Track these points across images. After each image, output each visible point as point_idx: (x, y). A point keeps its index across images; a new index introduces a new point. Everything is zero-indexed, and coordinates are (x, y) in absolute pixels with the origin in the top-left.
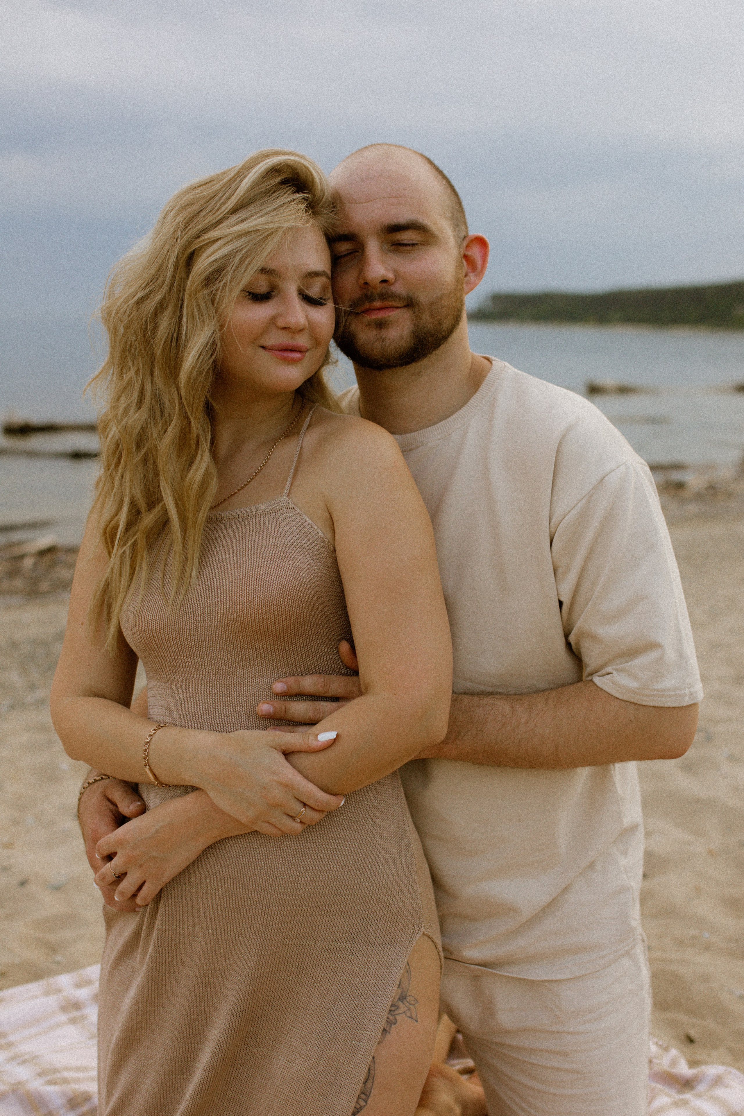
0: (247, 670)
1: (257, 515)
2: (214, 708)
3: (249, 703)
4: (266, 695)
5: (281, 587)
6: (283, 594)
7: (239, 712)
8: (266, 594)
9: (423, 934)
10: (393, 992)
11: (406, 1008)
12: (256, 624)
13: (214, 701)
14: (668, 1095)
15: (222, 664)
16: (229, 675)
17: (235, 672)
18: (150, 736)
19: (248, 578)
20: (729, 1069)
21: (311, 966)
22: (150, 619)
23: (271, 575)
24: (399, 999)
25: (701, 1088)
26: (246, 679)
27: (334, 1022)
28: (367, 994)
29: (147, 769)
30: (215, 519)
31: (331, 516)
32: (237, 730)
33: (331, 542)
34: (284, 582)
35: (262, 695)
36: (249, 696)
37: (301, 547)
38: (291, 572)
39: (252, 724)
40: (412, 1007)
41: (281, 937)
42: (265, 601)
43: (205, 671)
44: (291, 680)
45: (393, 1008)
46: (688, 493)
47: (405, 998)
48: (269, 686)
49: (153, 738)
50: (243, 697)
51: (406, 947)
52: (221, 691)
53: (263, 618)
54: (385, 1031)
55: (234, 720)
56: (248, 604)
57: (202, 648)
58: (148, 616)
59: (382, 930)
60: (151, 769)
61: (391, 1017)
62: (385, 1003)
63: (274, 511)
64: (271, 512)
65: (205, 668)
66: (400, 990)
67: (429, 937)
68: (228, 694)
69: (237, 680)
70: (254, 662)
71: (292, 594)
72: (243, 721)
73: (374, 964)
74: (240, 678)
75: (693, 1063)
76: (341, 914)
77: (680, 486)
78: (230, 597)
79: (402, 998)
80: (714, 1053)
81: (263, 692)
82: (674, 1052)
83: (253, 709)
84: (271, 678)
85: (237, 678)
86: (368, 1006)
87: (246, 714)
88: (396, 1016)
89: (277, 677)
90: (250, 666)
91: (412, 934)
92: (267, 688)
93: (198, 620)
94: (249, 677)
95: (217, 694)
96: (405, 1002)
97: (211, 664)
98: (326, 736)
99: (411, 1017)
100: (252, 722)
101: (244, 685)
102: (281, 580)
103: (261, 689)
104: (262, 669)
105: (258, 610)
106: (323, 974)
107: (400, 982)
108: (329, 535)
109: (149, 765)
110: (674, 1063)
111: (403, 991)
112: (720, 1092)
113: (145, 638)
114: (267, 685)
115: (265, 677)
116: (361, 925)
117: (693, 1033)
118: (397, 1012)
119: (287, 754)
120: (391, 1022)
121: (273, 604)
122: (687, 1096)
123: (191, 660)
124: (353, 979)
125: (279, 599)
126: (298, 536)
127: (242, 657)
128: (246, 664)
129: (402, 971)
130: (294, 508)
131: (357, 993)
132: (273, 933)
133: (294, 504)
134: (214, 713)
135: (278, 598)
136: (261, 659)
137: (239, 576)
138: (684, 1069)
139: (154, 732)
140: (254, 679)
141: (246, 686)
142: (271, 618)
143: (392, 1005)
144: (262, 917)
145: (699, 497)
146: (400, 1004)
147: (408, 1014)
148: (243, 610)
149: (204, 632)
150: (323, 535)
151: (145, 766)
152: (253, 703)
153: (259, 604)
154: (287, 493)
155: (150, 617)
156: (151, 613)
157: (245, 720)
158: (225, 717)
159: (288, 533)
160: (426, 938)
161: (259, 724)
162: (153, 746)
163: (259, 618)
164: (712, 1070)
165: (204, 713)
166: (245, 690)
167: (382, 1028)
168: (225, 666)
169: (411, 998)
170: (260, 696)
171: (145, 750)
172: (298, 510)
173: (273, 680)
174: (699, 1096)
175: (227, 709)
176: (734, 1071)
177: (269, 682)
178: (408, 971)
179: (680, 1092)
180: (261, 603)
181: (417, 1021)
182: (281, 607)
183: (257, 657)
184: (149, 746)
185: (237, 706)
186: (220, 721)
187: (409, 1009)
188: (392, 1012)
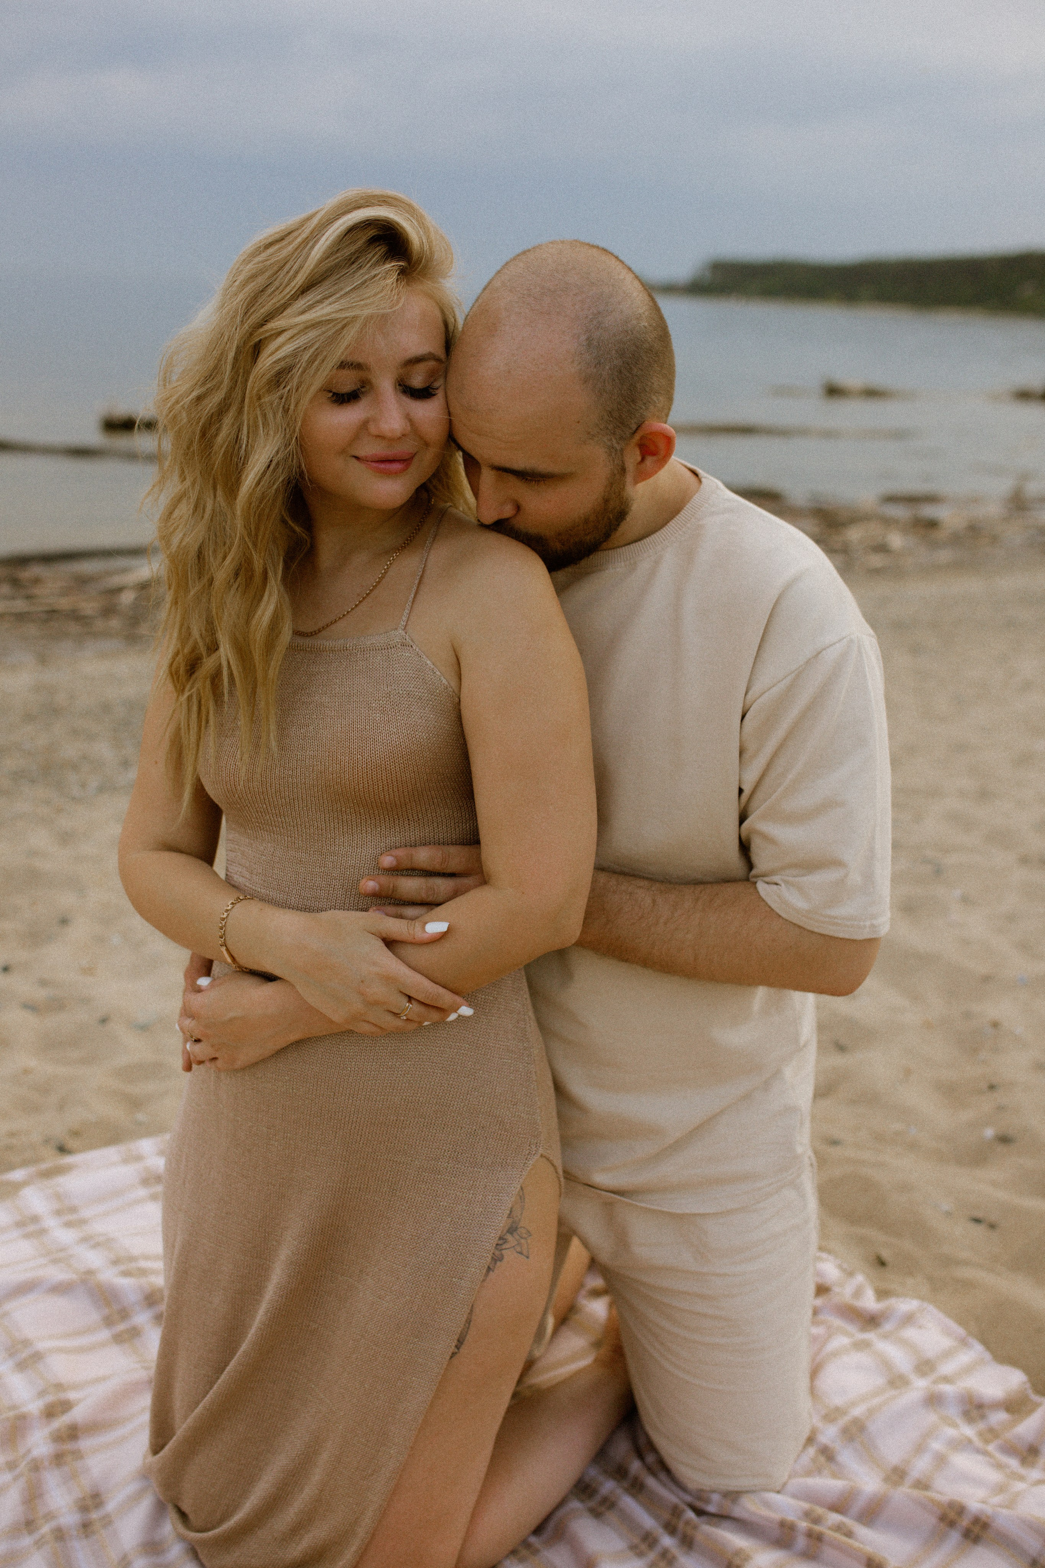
0: (348, 838)
1: (366, 650)
2: (305, 878)
3: (346, 876)
4: (369, 868)
5: (391, 748)
6: (394, 757)
7: (334, 886)
8: (373, 756)
9: (542, 1156)
10: (501, 1222)
11: (516, 1243)
12: (359, 790)
13: (306, 870)
14: (846, 1334)
15: (318, 827)
16: (326, 842)
17: (333, 838)
18: (227, 911)
19: (351, 733)
20: (925, 1305)
21: (406, 1188)
22: (232, 769)
23: (380, 732)
24: (508, 1231)
25: (888, 1327)
26: (345, 848)
27: (432, 1255)
28: (471, 1224)
29: (224, 949)
30: (315, 649)
31: (458, 659)
32: (330, 909)
33: (456, 690)
34: (396, 742)
35: (364, 867)
36: (347, 868)
37: (418, 697)
38: (405, 729)
39: (349, 901)
40: (523, 1241)
41: (371, 1150)
42: (372, 764)
43: (298, 833)
44: (401, 853)
45: (500, 1242)
46: (941, 535)
47: (516, 1229)
48: (373, 858)
49: (231, 914)
50: (340, 869)
51: (520, 1170)
52: (315, 860)
53: (368, 783)
54: (489, 1269)
55: (328, 894)
56: (351, 765)
57: (295, 807)
58: (230, 765)
59: (491, 1149)
60: (227, 950)
61: (497, 1253)
62: (492, 1236)
63: (386, 648)
64: (383, 648)
65: (298, 830)
66: (510, 1220)
67: (548, 1159)
68: (323, 863)
69: (335, 848)
70: (357, 828)
71: (405, 754)
72: (339, 897)
73: (480, 1189)
74: (339, 846)
75: (882, 1294)
76: (444, 1128)
77: (932, 524)
78: (329, 752)
79: (512, 1230)
80: (910, 1281)
81: (365, 865)
82: (860, 1278)
83: (352, 884)
84: (376, 849)
85: (335, 846)
86: (472, 1238)
87: (342, 889)
88: (504, 1252)
89: (383, 847)
90: (352, 833)
91: (528, 1155)
92: (370, 859)
93: (290, 775)
94: (350, 845)
95: (310, 862)
96: (515, 1234)
97: (305, 826)
98: (436, 927)
99: (521, 1253)
100: (350, 899)
101: (342, 855)
102: (392, 739)
103: (363, 860)
104: (367, 837)
105: (362, 774)
106: (420, 1198)
107: (511, 1212)
108: (454, 684)
109: (226, 946)
110: (858, 1293)
111: (513, 1222)
112: (910, 1333)
113: (226, 790)
114: (371, 856)
115: (369, 847)
116: (467, 1141)
117: (886, 1254)
118: (504, 1247)
119: (390, 943)
120: (497, 1259)
121: (381, 768)
122: (870, 1336)
123: (281, 818)
124: (455, 1205)
125: (389, 763)
126: (415, 683)
127: (342, 821)
128: (347, 830)
129: (513, 1199)
130: (411, 646)
131: (459, 1223)
132: (361, 1144)
133: (412, 640)
134: (304, 884)
135: (387, 761)
136: (366, 826)
137: (341, 728)
138: (869, 1302)
139: (231, 906)
140: (356, 849)
141: (344, 857)
142: (378, 784)
143: (500, 1238)
144: (350, 1126)
145: (956, 540)
146: (509, 1237)
147: (519, 1249)
148: (344, 772)
149: (297, 789)
150: (446, 683)
151: (221, 946)
152: (351, 876)
153: (364, 767)
154: (404, 624)
155: (233, 766)
156: (234, 761)
157: (342, 895)
158: (317, 890)
159: (403, 678)
160: (544, 1159)
161: (358, 901)
162: (230, 921)
163: (363, 783)
164: (905, 1305)
165: (292, 882)
166: (343, 861)
167: (486, 1267)
168: (322, 830)
169: (524, 1231)
170: (361, 869)
171: (221, 928)
172: (417, 650)
173: (379, 850)
174: (885, 1337)
175: (320, 881)
176: (931, 1308)
177: (374, 853)
178: (521, 1197)
179: (863, 1329)
180: (367, 766)
181: (528, 1257)
182: (391, 772)
183: (361, 823)
184: (225, 923)
185: (333, 879)
186: (310, 894)
187: (519, 1244)
188: (498, 1247)
